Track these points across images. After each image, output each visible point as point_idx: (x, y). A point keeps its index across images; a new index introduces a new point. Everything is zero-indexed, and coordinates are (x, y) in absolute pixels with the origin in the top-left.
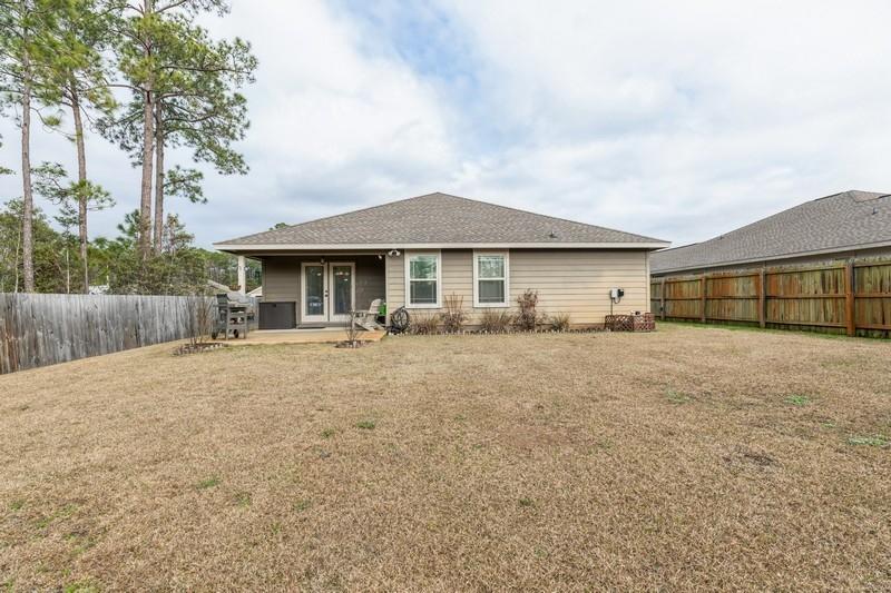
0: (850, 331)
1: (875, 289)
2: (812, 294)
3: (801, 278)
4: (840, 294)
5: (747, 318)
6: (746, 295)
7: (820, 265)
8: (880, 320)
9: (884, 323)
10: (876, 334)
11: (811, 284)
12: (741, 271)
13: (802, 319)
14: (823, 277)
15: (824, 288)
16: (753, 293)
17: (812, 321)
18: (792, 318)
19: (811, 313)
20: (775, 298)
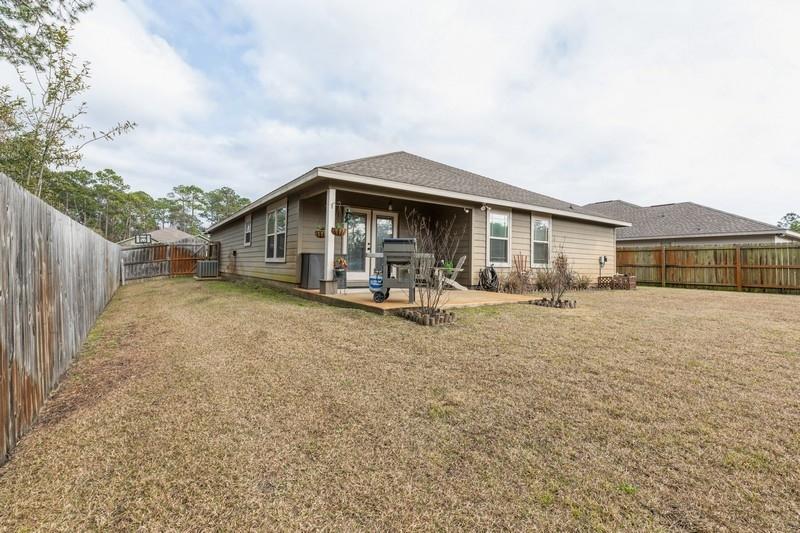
0: (740, 288)
1: (756, 262)
2: (706, 264)
3: (697, 254)
4: (728, 265)
5: (648, 280)
6: (646, 264)
7: (712, 245)
8: (759, 281)
9: (762, 282)
10: (757, 290)
11: (706, 259)
12: (641, 246)
13: (697, 280)
14: (715, 253)
15: (716, 260)
16: (653, 263)
17: (706, 282)
18: (688, 280)
19: (705, 276)
20: (673, 266)
